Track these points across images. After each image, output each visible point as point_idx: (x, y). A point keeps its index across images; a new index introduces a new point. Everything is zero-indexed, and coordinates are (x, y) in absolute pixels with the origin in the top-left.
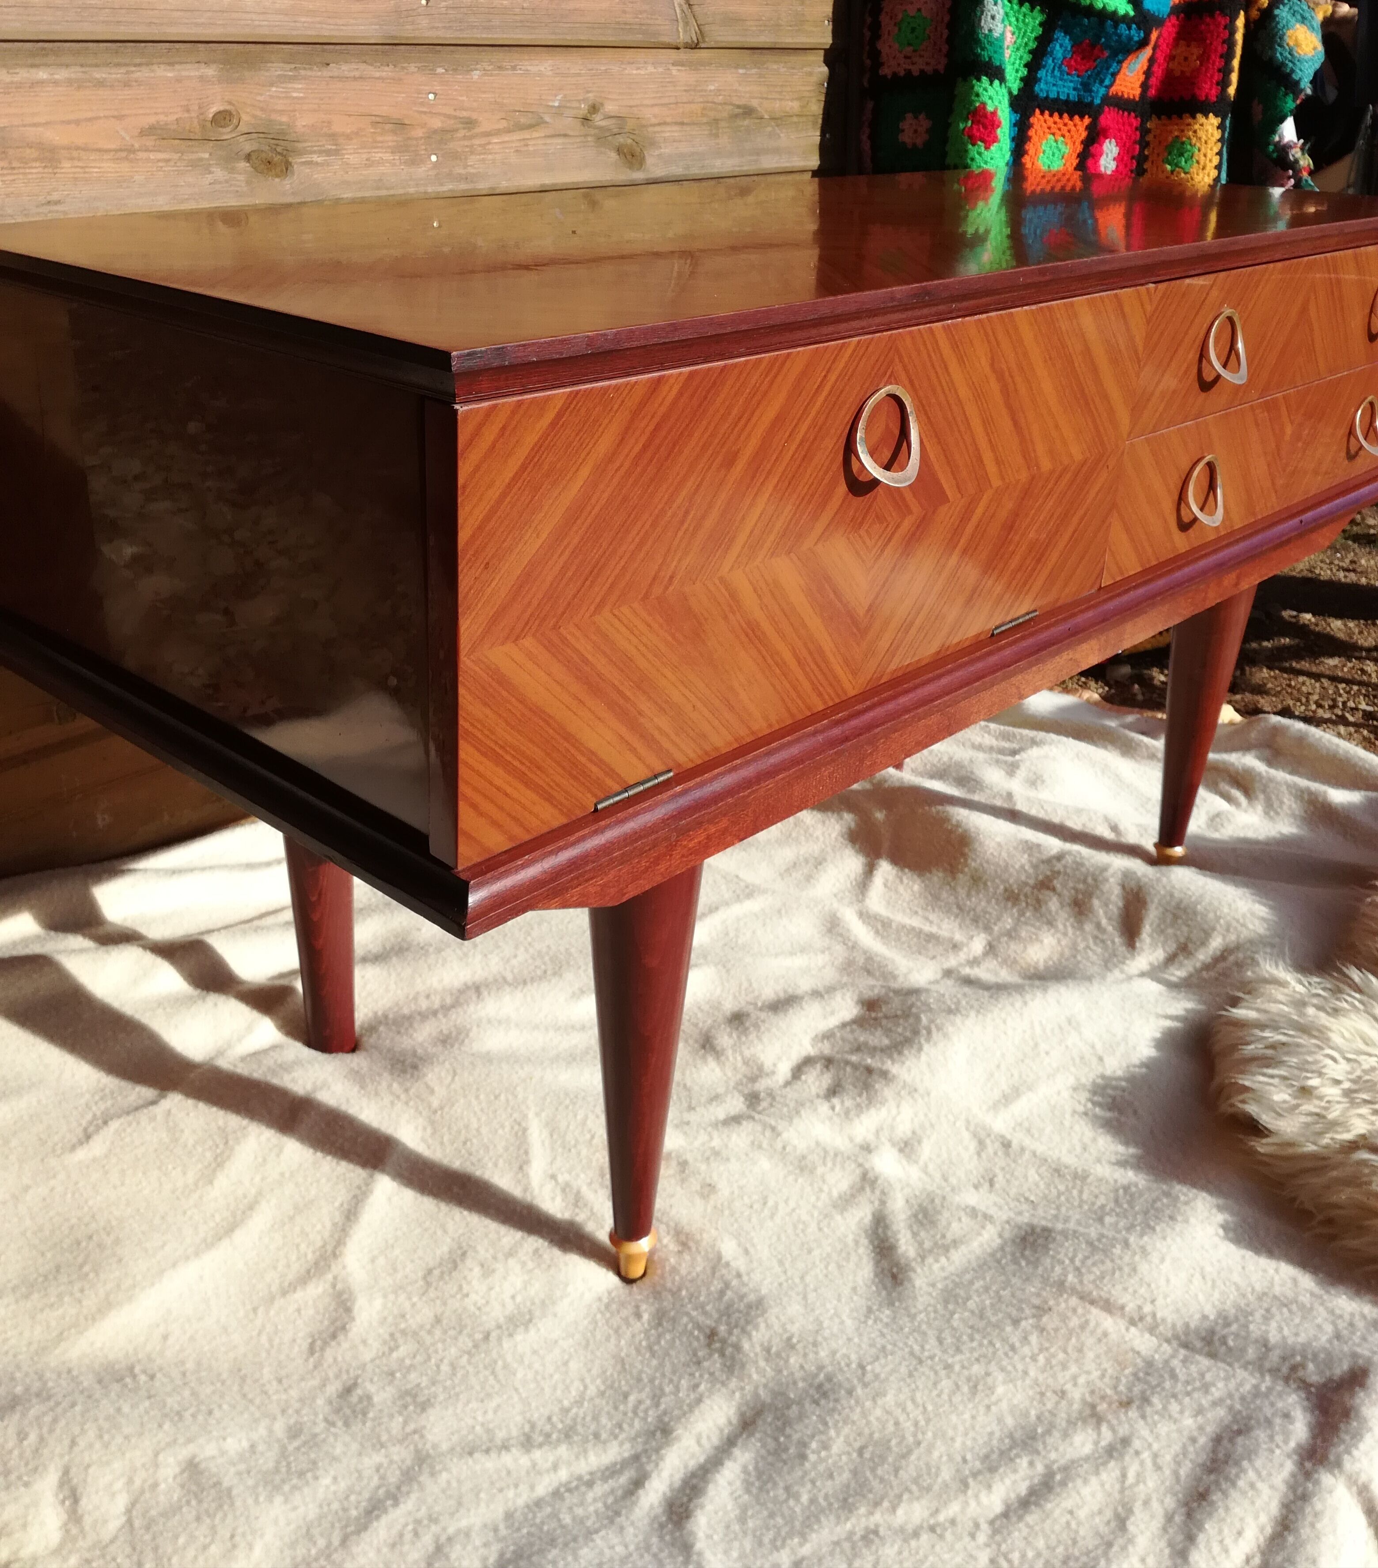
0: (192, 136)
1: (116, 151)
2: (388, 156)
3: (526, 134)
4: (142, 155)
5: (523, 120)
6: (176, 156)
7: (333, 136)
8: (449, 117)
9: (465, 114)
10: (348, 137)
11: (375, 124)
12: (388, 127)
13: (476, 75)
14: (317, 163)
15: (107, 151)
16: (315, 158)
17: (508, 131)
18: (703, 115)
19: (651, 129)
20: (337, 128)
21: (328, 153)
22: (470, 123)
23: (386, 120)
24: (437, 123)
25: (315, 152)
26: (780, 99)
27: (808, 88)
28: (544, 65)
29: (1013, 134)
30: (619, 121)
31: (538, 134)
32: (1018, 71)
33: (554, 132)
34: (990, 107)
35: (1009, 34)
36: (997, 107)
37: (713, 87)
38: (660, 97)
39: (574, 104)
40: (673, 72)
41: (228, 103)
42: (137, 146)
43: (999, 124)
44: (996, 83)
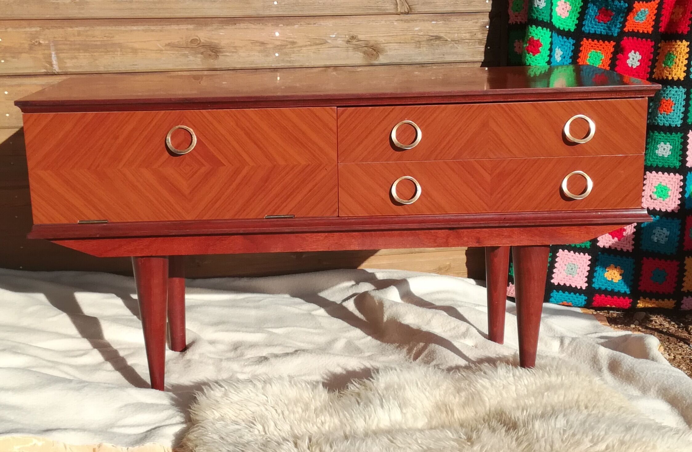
0: (183, 46)
1: (156, 50)
2: (257, 54)
3: (319, 47)
4: (164, 52)
5: (317, 42)
6: (177, 52)
7: (235, 47)
8: (284, 41)
9: (291, 40)
10: (241, 47)
11: (252, 43)
12: (258, 44)
13: (296, 26)
14: (228, 56)
15: (154, 50)
16: (227, 54)
17: (311, 45)
18: (412, 40)
19: (382, 45)
20: (236, 45)
21: (233, 52)
22: (293, 43)
23: (257, 42)
24: (278, 43)
25: (227, 52)
26: (457, 33)
27: (474, 28)
28: (330, 23)
29: (572, 49)
30: (366, 42)
31: (324, 47)
32: (573, 21)
33: (332, 46)
34: (536, 38)
35: (568, 6)
36: (540, 38)
37: (417, 29)
38: (387, 33)
39: (343, 36)
40: (395, 24)
41: (197, 36)
42: (164, 49)
43: (541, 45)
44: (540, 28)
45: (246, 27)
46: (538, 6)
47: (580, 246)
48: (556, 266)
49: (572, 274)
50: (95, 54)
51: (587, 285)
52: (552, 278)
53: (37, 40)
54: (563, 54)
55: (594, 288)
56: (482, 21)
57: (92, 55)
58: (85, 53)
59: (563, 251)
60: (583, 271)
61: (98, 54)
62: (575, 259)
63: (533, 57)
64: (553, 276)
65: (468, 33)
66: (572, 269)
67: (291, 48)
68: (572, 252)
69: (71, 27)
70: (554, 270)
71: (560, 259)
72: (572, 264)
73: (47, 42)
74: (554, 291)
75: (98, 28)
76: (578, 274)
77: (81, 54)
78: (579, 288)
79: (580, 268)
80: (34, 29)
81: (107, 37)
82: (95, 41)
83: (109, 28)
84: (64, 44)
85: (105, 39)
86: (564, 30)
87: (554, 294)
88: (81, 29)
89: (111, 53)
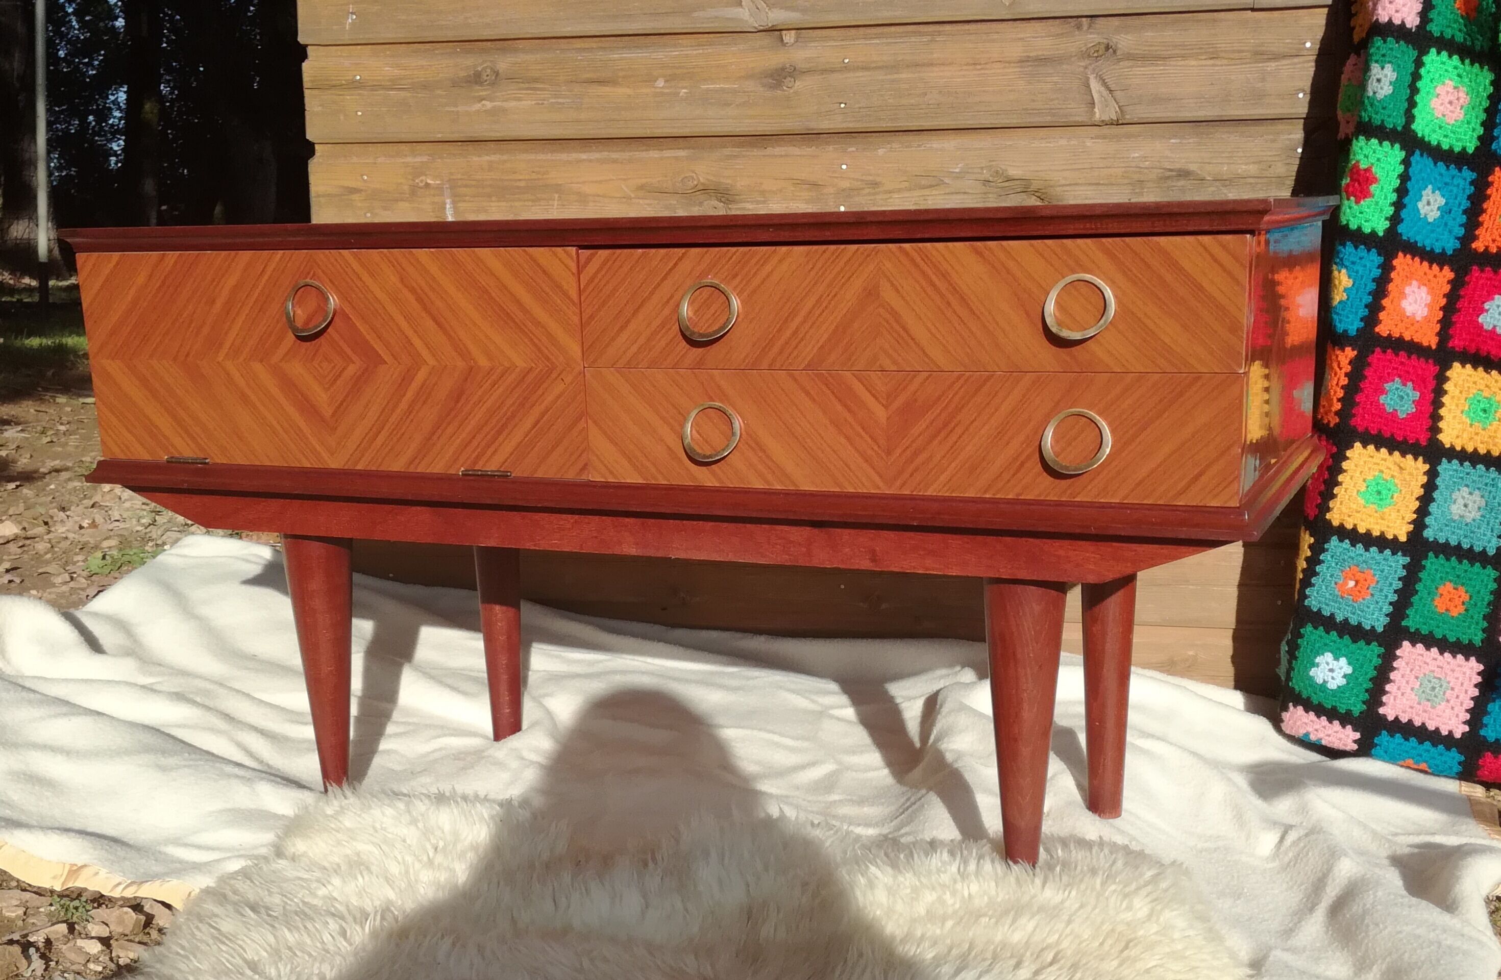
0: (667, 190)
1: (622, 198)
3: (926, 192)
4: (634, 201)
5: (924, 182)
6: (657, 202)
7: (763, 193)
8: (857, 180)
9: (871, 178)
10: (774, 192)
11: (793, 184)
12: (804, 186)
13: (881, 152)
15: (616, 198)
16: (749, 205)
17: (909, 190)
18: (1124, 177)
19: (1058, 189)
20: (763, 186)
21: (759, 202)
22: (875, 184)
23: (804, 182)
24: (845, 184)
25: (748, 201)
26: (1228, 164)
27: (1270, 154)
28: (950, 143)
29: (1468, 192)
30: (1023, 183)
31: (937, 193)
32: (1474, 130)
33: (953, 190)
34: (1363, 166)
35: (1462, 95)
36: (1372, 164)
37: (1137, 155)
38: (1071, 164)
39: (976, 171)
40: (1088, 144)
41: (693, 172)
42: (633, 196)
43: (1375, 180)
44: (1374, 141)
45: (783, 153)
46: (1375, 93)
47: (1458, 639)
48: (1392, 678)
49: (1433, 701)
50: (516, 204)
51: (1467, 728)
52: (1382, 704)
53: (423, 178)
54: (1446, 204)
55: (1484, 737)
56: (1286, 137)
57: (511, 206)
58: (498, 201)
59: (1413, 645)
60: (1462, 696)
61: (521, 203)
62: (1442, 668)
63: (1355, 207)
64: (1384, 699)
65: (1253, 163)
66: (1433, 688)
67: (869, 194)
68: (1434, 650)
69: (480, 156)
70: (1388, 687)
71: (1404, 664)
72: (1435, 678)
73: (438, 182)
74: (1384, 733)
75: (524, 156)
76: (1448, 701)
77: (492, 204)
78: (1445, 733)
79: (1453, 689)
80: (418, 159)
81: (538, 173)
82: (516, 180)
83: (541, 157)
84: (466, 186)
85: (534, 176)
86: (1451, 150)
87: (1383, 738)
88: (494, 158)
89: (542, 203)
